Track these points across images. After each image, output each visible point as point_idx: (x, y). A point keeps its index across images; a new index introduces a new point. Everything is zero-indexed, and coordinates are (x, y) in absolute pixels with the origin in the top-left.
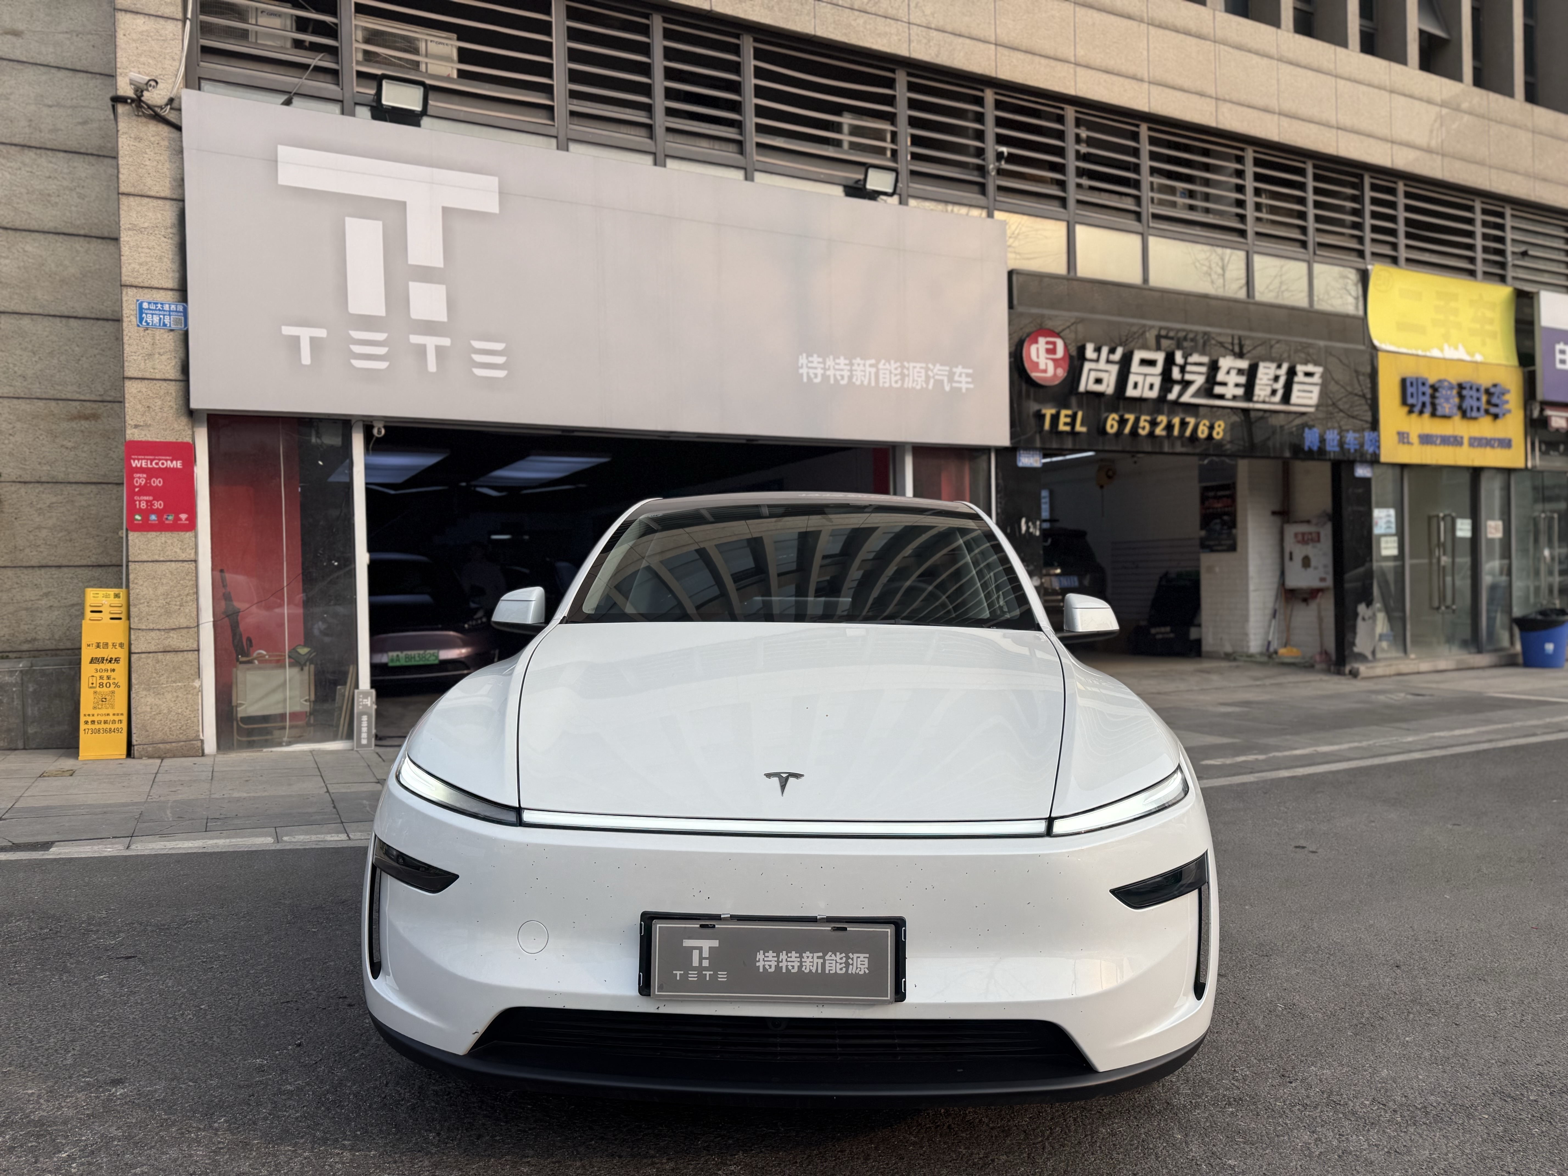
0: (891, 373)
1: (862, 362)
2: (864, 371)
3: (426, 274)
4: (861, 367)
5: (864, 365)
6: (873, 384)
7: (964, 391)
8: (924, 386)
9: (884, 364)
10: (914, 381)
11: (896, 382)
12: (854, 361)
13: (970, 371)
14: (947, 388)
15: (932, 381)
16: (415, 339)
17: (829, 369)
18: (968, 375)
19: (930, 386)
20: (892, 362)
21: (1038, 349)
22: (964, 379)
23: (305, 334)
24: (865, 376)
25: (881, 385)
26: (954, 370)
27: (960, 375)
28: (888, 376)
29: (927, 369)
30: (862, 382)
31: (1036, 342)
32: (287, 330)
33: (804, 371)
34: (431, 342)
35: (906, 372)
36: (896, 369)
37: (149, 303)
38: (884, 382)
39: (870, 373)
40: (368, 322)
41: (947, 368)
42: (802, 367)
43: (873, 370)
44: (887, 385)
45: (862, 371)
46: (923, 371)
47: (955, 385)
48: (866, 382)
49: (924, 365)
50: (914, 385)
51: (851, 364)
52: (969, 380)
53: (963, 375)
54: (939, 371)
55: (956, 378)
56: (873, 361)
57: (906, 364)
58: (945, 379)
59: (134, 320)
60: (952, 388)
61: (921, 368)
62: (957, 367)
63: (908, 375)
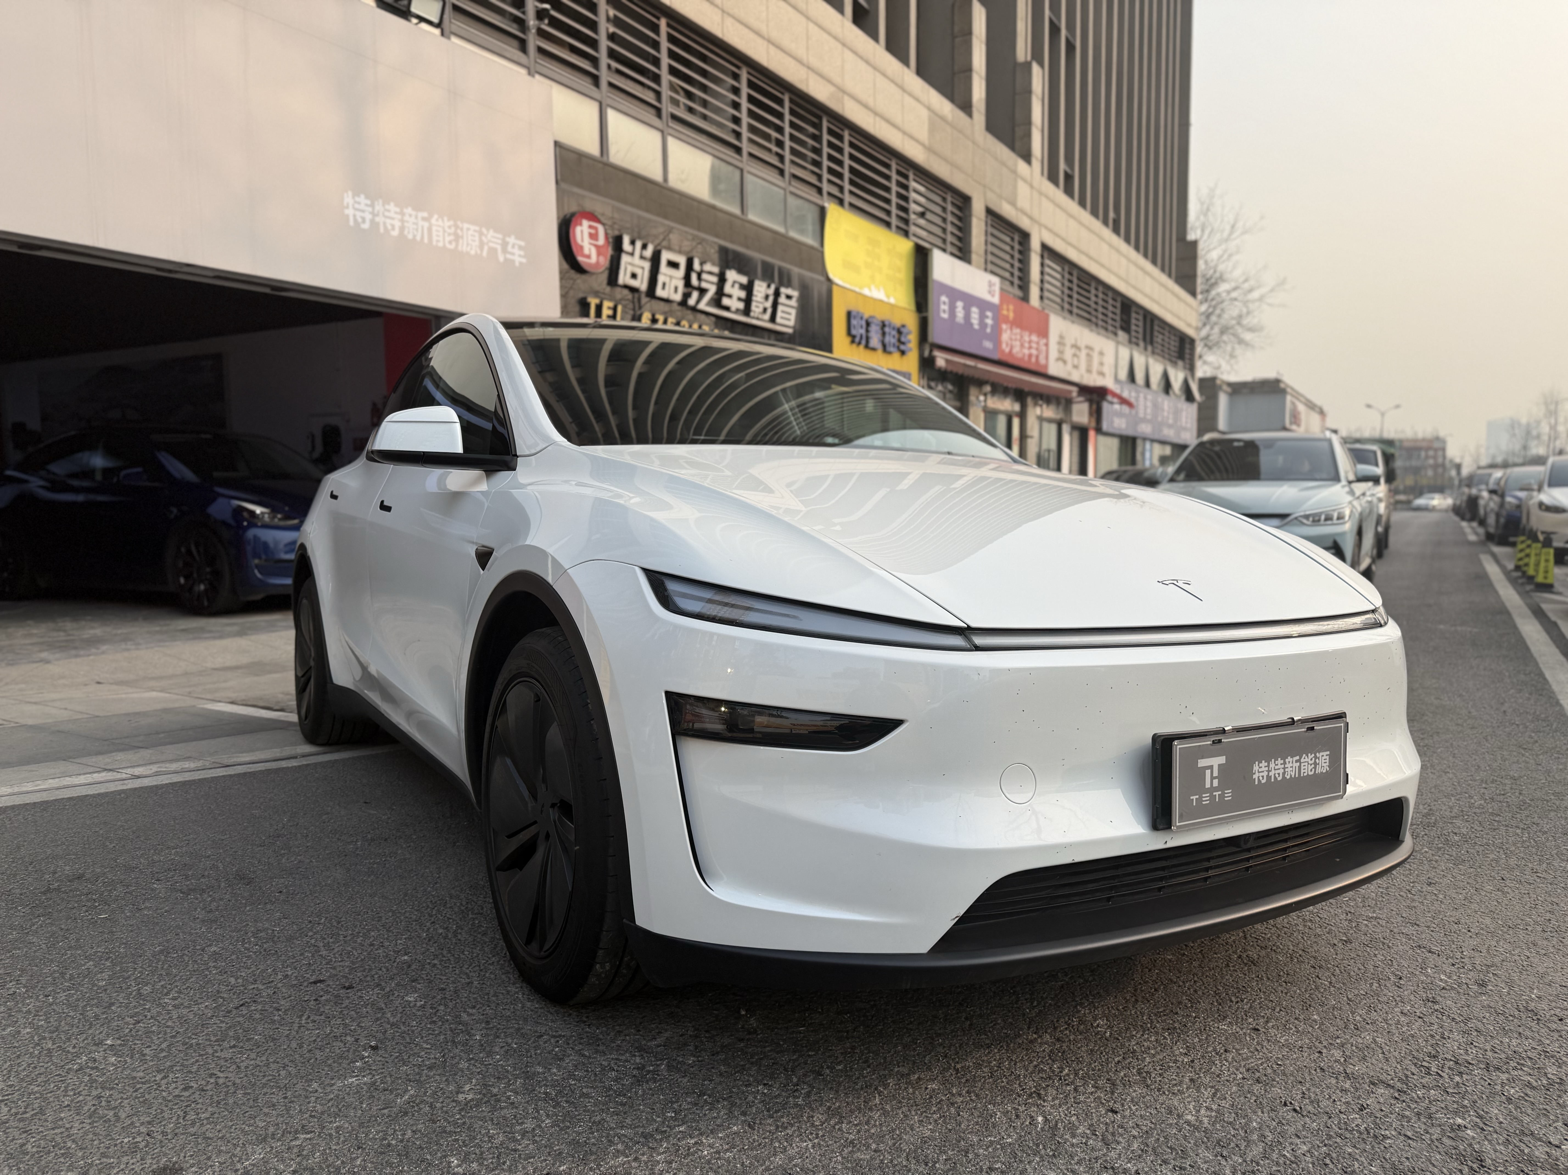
0: (444, 231)
1: (414, 213)
2: (416, 224)
4: (413, 220)
5: (416, 217)
6: (426, 240)
7: (517, 264)
8: (479, 252)
9: (437, 220)
10: (468, 244)
11: (450, 242)
12: (405, 210)
13: (522, 243)
14: (501, 258)
15: (486, 248)
17: (378, 215)
18: (520, 248)
19: (485, 254)
20: (446, 219)
21: (582, 232)
22: (516, 251)
24: (417, 230)
25: (434, 243)
26: (508, 239)
27: (513, 246)
28: (441, 234)
29: (481, 234)
30: (414, 236)
31: (581, 224)
33: (350, 212)
35: (459, 232)
36: (450, 227)
38: (438, 241)
39: (423, 227)
41: (500, 236)
42: (347, 207)
43: (426, 225)
44: (441, 244)
45: (414, 223)
46: (477, 234)
47: (509, 256)
48: (419, 238)
49: (477, 228)
50: (469, 249)
51: (402, 213)
52: (522, 253)
53: (516, 247)
54: (493, 237)
55: (509, 248)
56: (425, 214)
57: (459, 223)
58: (499, 248)
60: (506, 260)
61: (475, 231)
62: (509, 236)
63: (462, 237)
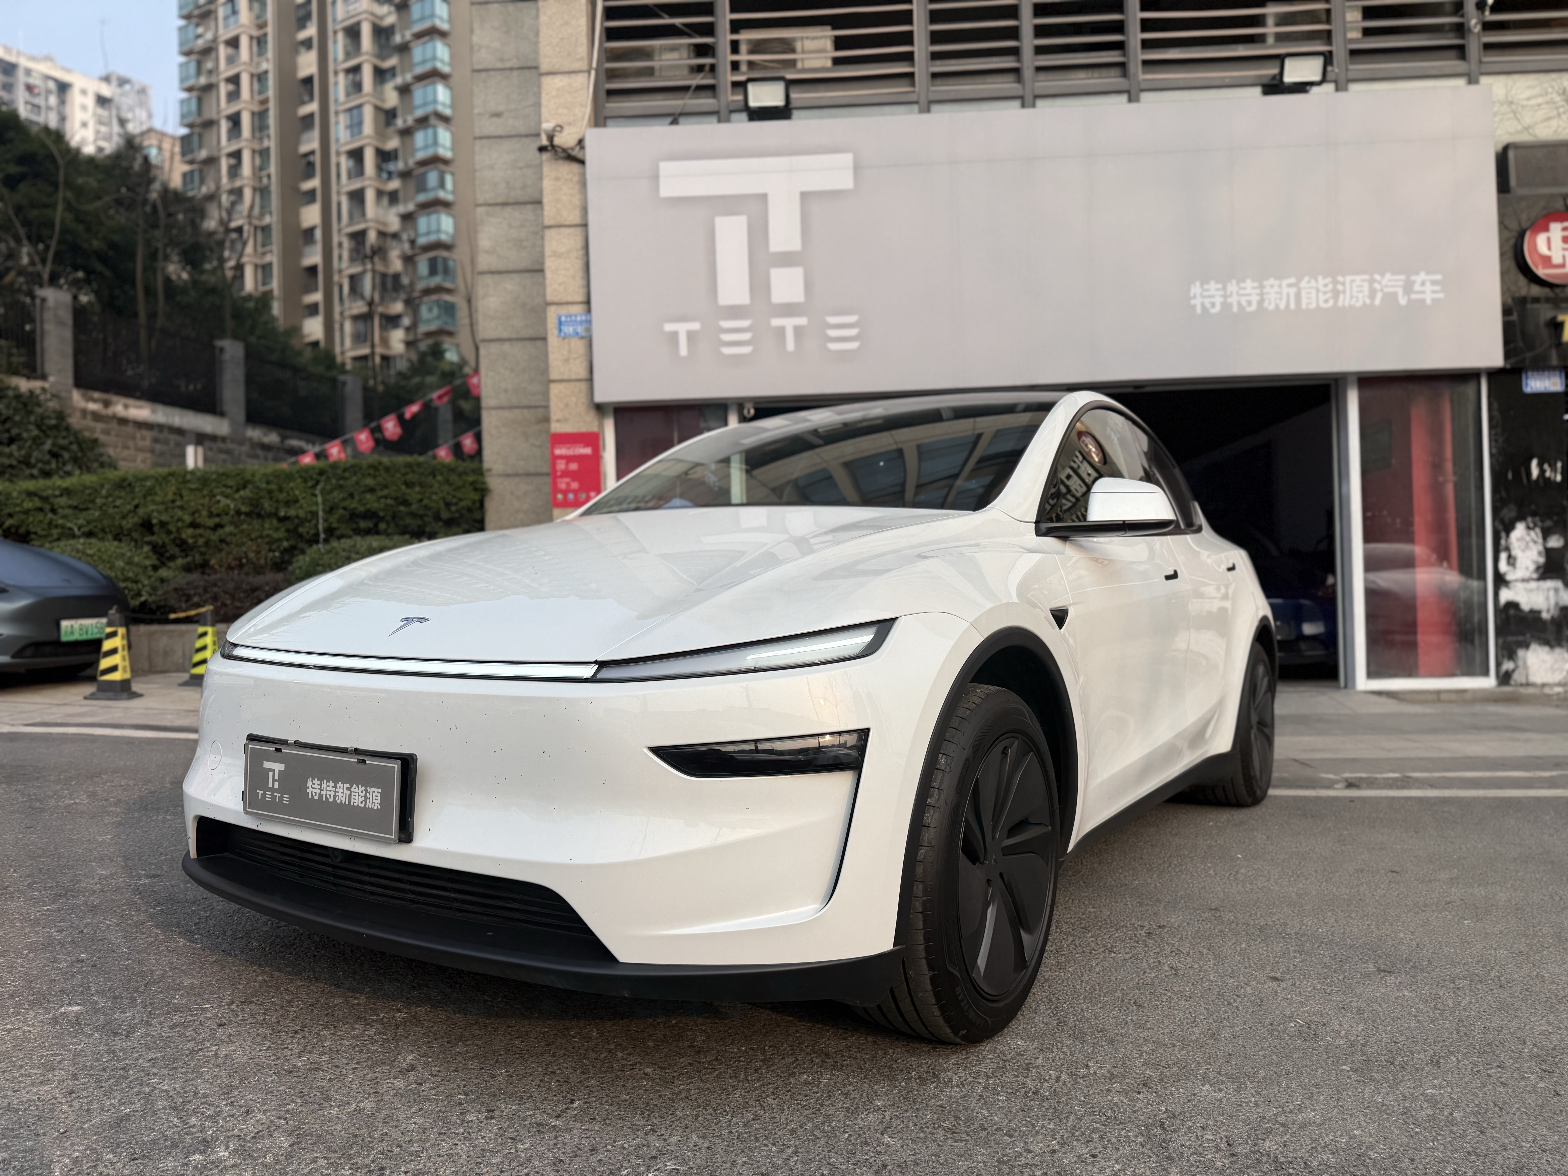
0: (1318, 290)
1: (1277, 282)
2: (1280, 293)
3: (786, 259)
4: (1276, 289)
5: (1280, 286)
6: (1292, 306)
7: (1429, 302)
8: (1368, 301)
9: (1309, 282)
10: (1351, 297)
11: (1326, 301)
12: (1266, 283)
13: (1438, 277)
14: (1403, 301)
15: (1379, 296)
16: (776, 322)
17: (1231, 295)
18: (1434, 283)
19: (1377, 302)
20: (1320, 278)
21: (1549, 240)
22: (1428, 287)
23: (682, 328)
24: (1281, 299)
25: (1304, 306)
26: (1413, 278)
27: (1423, 283)
28: (1314, 295)
29: (1372, 281)
30: (1277, 306)
31: (1546, 229)
32: (669, 327)
33: (1197, 302)
34: (789, 323)
35: (1340, 287)
36: (1326, 285)
37: (566, 316)
38: (1308, 304)
39: (1288, 295)
40: (735, 312)
41: (1403, 277)
42: (1195, 297)
43: (1293, 291)
44: (1313, 306)
45: (1277, 293)
46: (1366, 285)
47: (1413, 296)
48: (1282, 306)
49: (1367, 277)
50: (1353, 302)
51: (1262, 287)
52: (1438, 288)
53: (1428, 284)
54: (1391, 282)
55: (1417, 287)
56: (1292, 280)
57: (1340, 279)
58: (1400, 291)
59: (556, 332)
60: (1409, 300)
61: (1363, 281)
62: (1417, 273)
63: (1344, 292)
